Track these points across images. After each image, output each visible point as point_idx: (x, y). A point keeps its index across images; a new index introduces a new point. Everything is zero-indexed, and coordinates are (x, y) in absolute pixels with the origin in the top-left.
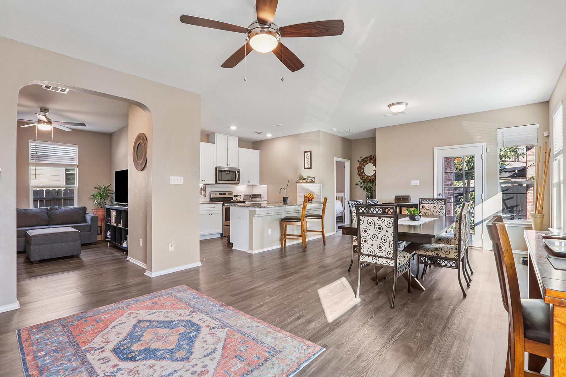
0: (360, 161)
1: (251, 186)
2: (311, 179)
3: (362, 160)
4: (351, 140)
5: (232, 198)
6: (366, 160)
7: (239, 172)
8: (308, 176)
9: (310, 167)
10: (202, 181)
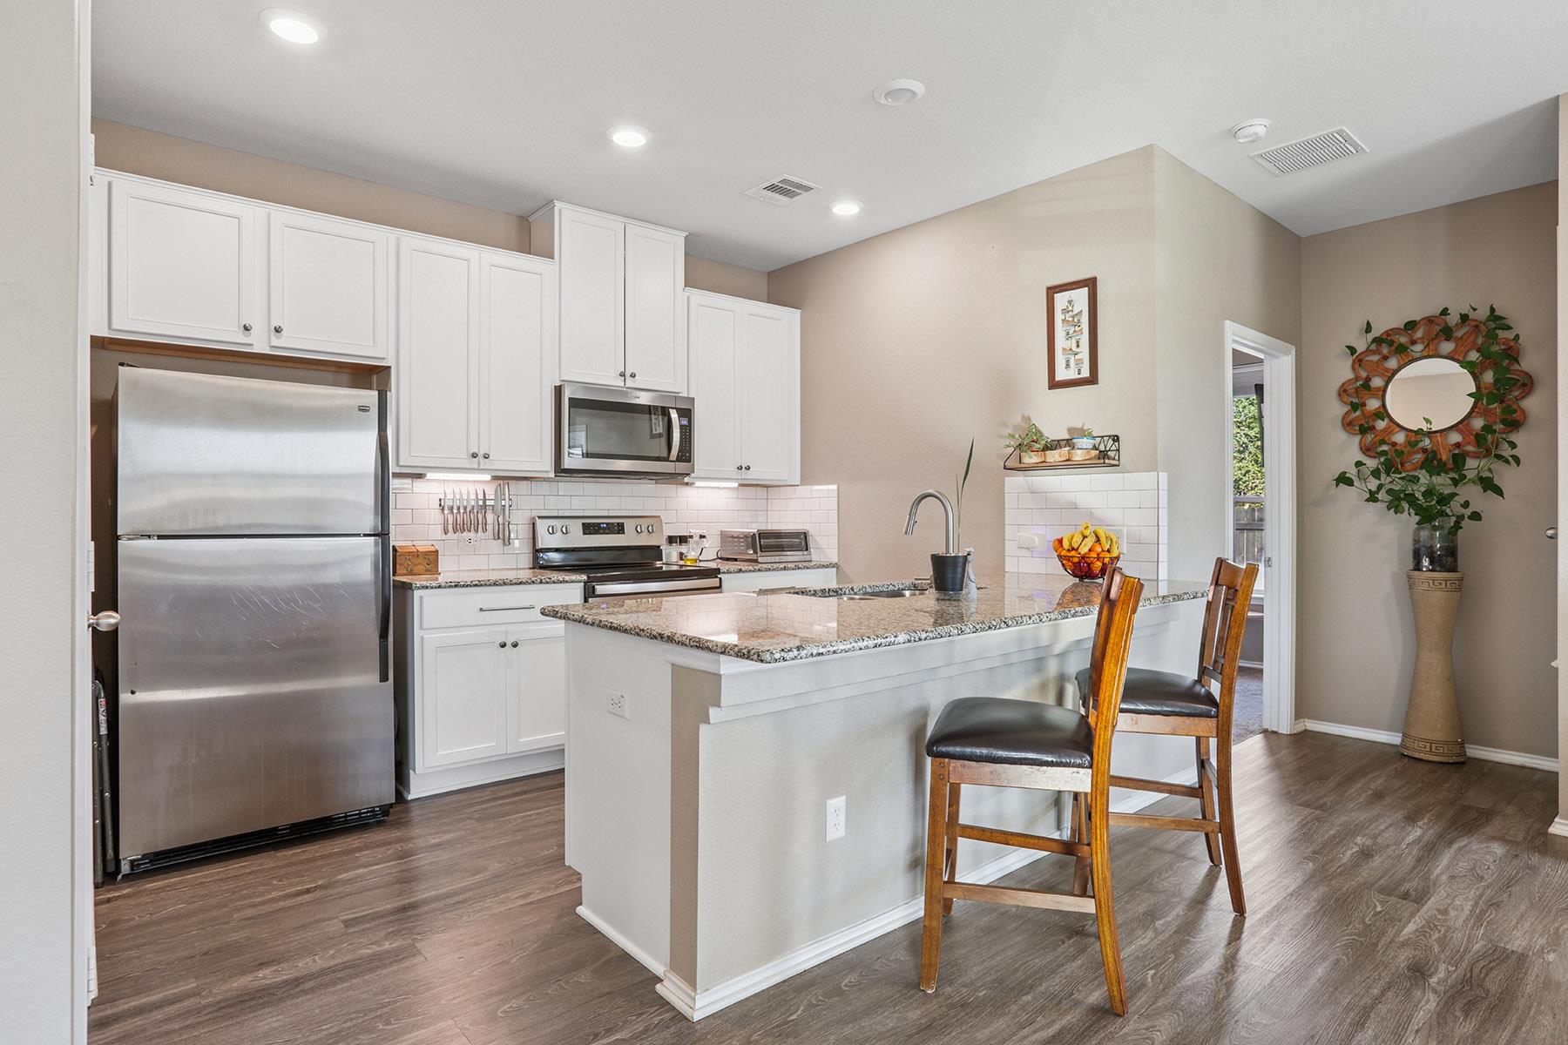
0: (1361, 347)
1: (762, 492)
2: (1095, 448)
3: (1375, 340)
4: (1301, 238)
5: (655, 552)
6: (1403, 340)
7: (686, 413)
8: (1070, 430)
9: (1086, 373)
10: (474, 456)
